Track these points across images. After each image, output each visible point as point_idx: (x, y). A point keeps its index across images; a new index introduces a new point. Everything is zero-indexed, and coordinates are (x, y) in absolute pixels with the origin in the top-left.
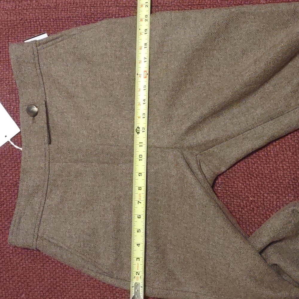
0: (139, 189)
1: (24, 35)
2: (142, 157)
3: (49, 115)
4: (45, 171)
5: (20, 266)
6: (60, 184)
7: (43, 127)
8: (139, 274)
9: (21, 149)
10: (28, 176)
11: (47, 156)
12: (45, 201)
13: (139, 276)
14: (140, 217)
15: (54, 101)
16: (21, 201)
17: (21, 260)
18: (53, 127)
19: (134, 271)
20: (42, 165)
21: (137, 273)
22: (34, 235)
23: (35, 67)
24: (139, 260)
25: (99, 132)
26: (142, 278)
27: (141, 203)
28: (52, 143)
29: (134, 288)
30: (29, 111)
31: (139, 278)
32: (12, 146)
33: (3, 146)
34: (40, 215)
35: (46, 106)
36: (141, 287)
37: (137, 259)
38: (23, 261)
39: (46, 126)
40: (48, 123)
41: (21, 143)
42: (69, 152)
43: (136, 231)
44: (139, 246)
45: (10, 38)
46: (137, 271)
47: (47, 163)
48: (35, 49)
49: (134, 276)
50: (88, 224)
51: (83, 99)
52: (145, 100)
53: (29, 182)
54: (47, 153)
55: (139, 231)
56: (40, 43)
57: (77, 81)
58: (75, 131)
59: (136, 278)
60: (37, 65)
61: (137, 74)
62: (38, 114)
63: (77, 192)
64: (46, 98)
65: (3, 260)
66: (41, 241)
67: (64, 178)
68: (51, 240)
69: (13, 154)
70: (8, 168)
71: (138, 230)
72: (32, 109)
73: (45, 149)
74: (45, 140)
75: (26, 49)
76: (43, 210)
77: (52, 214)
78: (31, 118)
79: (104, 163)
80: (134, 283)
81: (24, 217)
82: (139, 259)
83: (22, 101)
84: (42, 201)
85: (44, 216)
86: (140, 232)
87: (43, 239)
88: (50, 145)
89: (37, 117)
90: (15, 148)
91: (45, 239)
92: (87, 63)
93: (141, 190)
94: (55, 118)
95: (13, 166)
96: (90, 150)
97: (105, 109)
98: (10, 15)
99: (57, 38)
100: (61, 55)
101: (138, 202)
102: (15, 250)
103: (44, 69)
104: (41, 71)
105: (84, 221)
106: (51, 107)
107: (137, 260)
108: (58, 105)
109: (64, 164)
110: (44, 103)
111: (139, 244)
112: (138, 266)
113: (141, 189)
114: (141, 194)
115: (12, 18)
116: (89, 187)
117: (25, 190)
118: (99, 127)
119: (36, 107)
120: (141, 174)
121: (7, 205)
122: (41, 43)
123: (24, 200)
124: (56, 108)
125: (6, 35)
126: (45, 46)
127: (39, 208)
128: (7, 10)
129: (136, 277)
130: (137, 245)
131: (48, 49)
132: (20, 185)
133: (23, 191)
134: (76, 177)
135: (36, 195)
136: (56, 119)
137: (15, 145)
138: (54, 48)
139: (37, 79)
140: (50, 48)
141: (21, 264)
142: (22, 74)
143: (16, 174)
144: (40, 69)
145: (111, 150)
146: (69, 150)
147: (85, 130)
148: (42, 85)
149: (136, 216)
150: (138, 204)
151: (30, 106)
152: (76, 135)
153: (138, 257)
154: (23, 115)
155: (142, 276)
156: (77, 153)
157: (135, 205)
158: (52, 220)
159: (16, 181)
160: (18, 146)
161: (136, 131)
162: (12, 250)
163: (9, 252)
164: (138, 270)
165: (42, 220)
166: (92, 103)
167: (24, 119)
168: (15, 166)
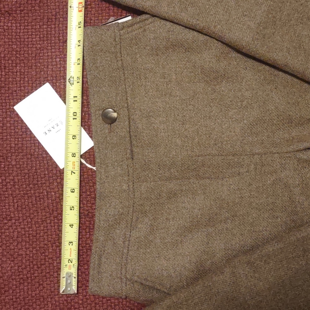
0: (73, 155)
2: (76, 115)
4: (129, 195)
6: (148, 209)
7: (125, 137)
8: (72, 262)
9: (94, 168)
10: (107, 202)
13: (72, 264)
14: (73, 191)
15: (138, 103)
18: (136, 136)
19: (65, 258)
20: (125, 187)
21: (69, 261)
22: (122, 278)
24: (72, 245)
25: (198, 139)
26: (75, 267)
27: (74, 173)
29: (65, 278)
31: (72, 267)
34: (125, 251)
36: (74, 278)
37: (70, 243)
41: (94, 161)
42: (159, 169)
43: (68, 208)
44: (72, 228)
46: (69, 258)
47: (131, 184)
49: (65, 264)
50: (188, 257)
51: (178, 98)
52: (80, 41)
53: (108, 210)
55: (73, 208)
56: (124, 27)
57: (170, 74)
58: (166, 140)
59: (68, 267)
60: (119, 55)
61: (71, 7)
62: (117, 120)
63: (171, 217)
66: (132, 285)
67: (153, 201)
71: (71, 207)
72: (110, 115)
73: (127, 166)
74: (126, 154)
75: (105, 34)
77: (141, 248)
80: (65, 273)
81: (104, 255)
82: (72, 243)
83: (93, 103)
84: (127, 234)
86: (73, 210)
92: (184, 51)
93: (75, 157)
96: (187, 164)
97: (206, 109)
99: (145, 20)
100: (150, 41)
101: (72, 172)
105: (183, 254)
106: (133, 111)
107: (69, 245)
108: (142, 108)
109: (152, 183)
111: (73, 225)
112: (71, 252)
113: (75, 155)
114: (75, 162)
116: (187, 210)
117: (103, 221)
118: (198, 133)
120: (75, 137)
122: (125, 25)
123: (103, 234)
124: (141, 111)
126: (130, 29)
127: (124, 242)
129: (68, 265)
130: (70, 225)
131: (134, 33)
133: (102, 222)
134: (169, 198)
135: (117, 226)
136: (140, 126)
137: (87, 163)
138: (142, 32)
139: (117, 74)
142: (96, 67)
145: (213, 161)
146: (159, 166)
147: (179, 138)
149: (69, 190)
150: (72, 174)
152: (167, 145)
153: (71, 240)
155: (75, 265)
156: (169, 169)
157: (68, 176)
158: (142, 257)
159: (88, 210)
160: (90, 164)
161: (69, 82)
162: (82, 300)
164: (70, 256)
166: (188, 102)
167: (98, 127)
168: (86, 190)
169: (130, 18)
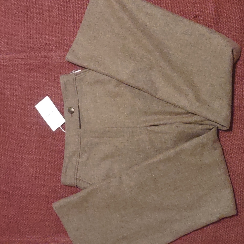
1: (69, 70)
3: (80, 113)
4: (78, 143)
5: (64, 195)
6: (86, 150)
9: (65, 132)
10: (69, 146)
11: (79, 135)
12: (79, 159)
15: (83, 105)
16: (66, 160)
17: (65, 192)
18: (82, 119)
20: (77, 140)
22: (75, 178)
23: (74, 87)
28: (81, 128)
30: (69, 111)
32: (61, 130)
33: (56, 130)
34: (77, 167)
35: (79, 108)
38: (66, 193)
39: (78, 119)
40: (79, 117)
42: (91, 133)
45: (61, 72)
47: (79, 139)
48: (74, 77)
54: (79, 133)
56: (77, 74)
57: (96, 93)
60: (75, 86)
62: (74, 112)
64: (79, 104)
65: (55, 192)
66: (79, 181)
67: (89, 147)
68: (84, 180)
69: (61, 135)
70: (59, 142)
72: (71, 110)
73: (78, 131)
74: (77, 126)
75: (69, 77)
76: (78, 165)
77: (83, 166)
78: (70, 114)
79: (110, 137)
81: (68, 168)
83: (65, 105)
84: (77, 160)
85: (79, 168)
87: (80, 180)
88: (80, 129)
89: (74, 114)
90: (63, 131)
91: (81, 180)
92: (101, 84)
94: (83, 114)
95: (62, 141)
96: (102, 131)
98: (62, 59)
99: (86, 71)
100: (88, 80)
102: (62, 187)
103: (79, 87)
104: (77, 89)
106: (81, 108)
108: (85, 107)
109: (88, 139)
110: (78, 106)
115: (63, 61)
119: (73, 109)
121: (58, 162)
123: (68, 159)
124: (84, 109)
125: (59, 70)
127: (76, 163)
128: (60, 57)
131: (81, 77)
132: (65, 151)
133: (67, 154)
134: (95, 145)
135: (74, 156)
137: (63, 129)
138: (84, 76)
139: (74, 93)
140: (82, 76)
141: (65, 194)
143: (63, 146)
144: (76, 88)
148: (77, 97)
151: (70, 108)
154: (66, 112)
158: (83, 170)
159: (63, 149)
162: (60, 187)
163: (58, 188)
165: (78, 170)
169: (80, 70)
